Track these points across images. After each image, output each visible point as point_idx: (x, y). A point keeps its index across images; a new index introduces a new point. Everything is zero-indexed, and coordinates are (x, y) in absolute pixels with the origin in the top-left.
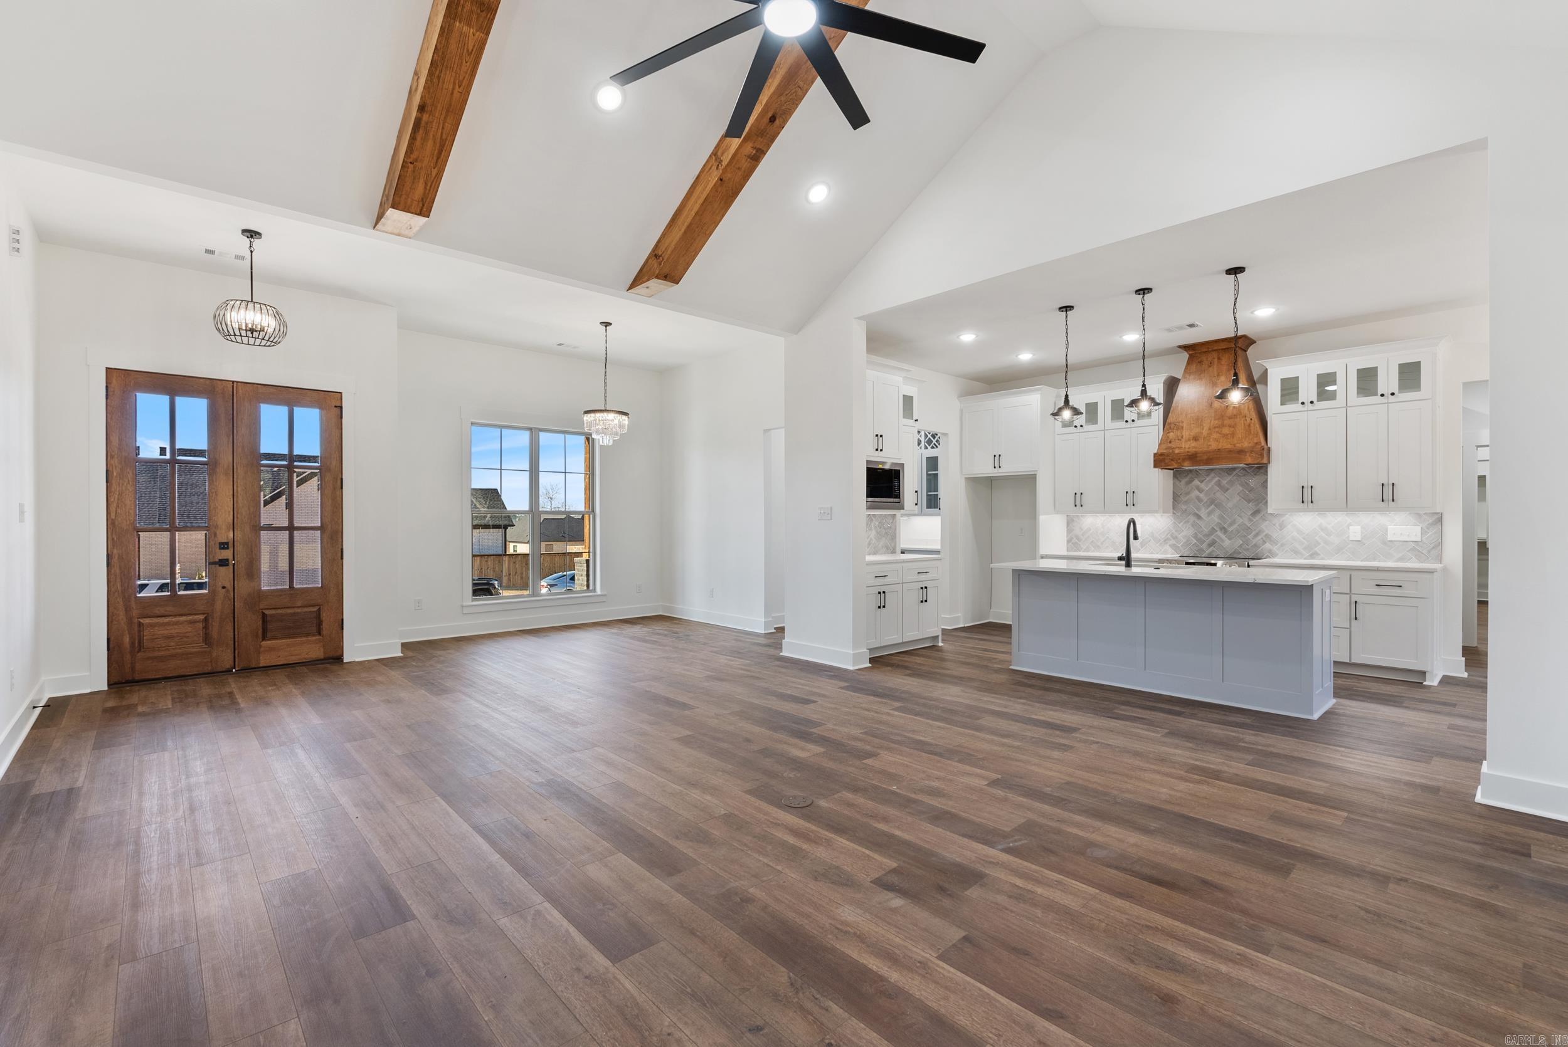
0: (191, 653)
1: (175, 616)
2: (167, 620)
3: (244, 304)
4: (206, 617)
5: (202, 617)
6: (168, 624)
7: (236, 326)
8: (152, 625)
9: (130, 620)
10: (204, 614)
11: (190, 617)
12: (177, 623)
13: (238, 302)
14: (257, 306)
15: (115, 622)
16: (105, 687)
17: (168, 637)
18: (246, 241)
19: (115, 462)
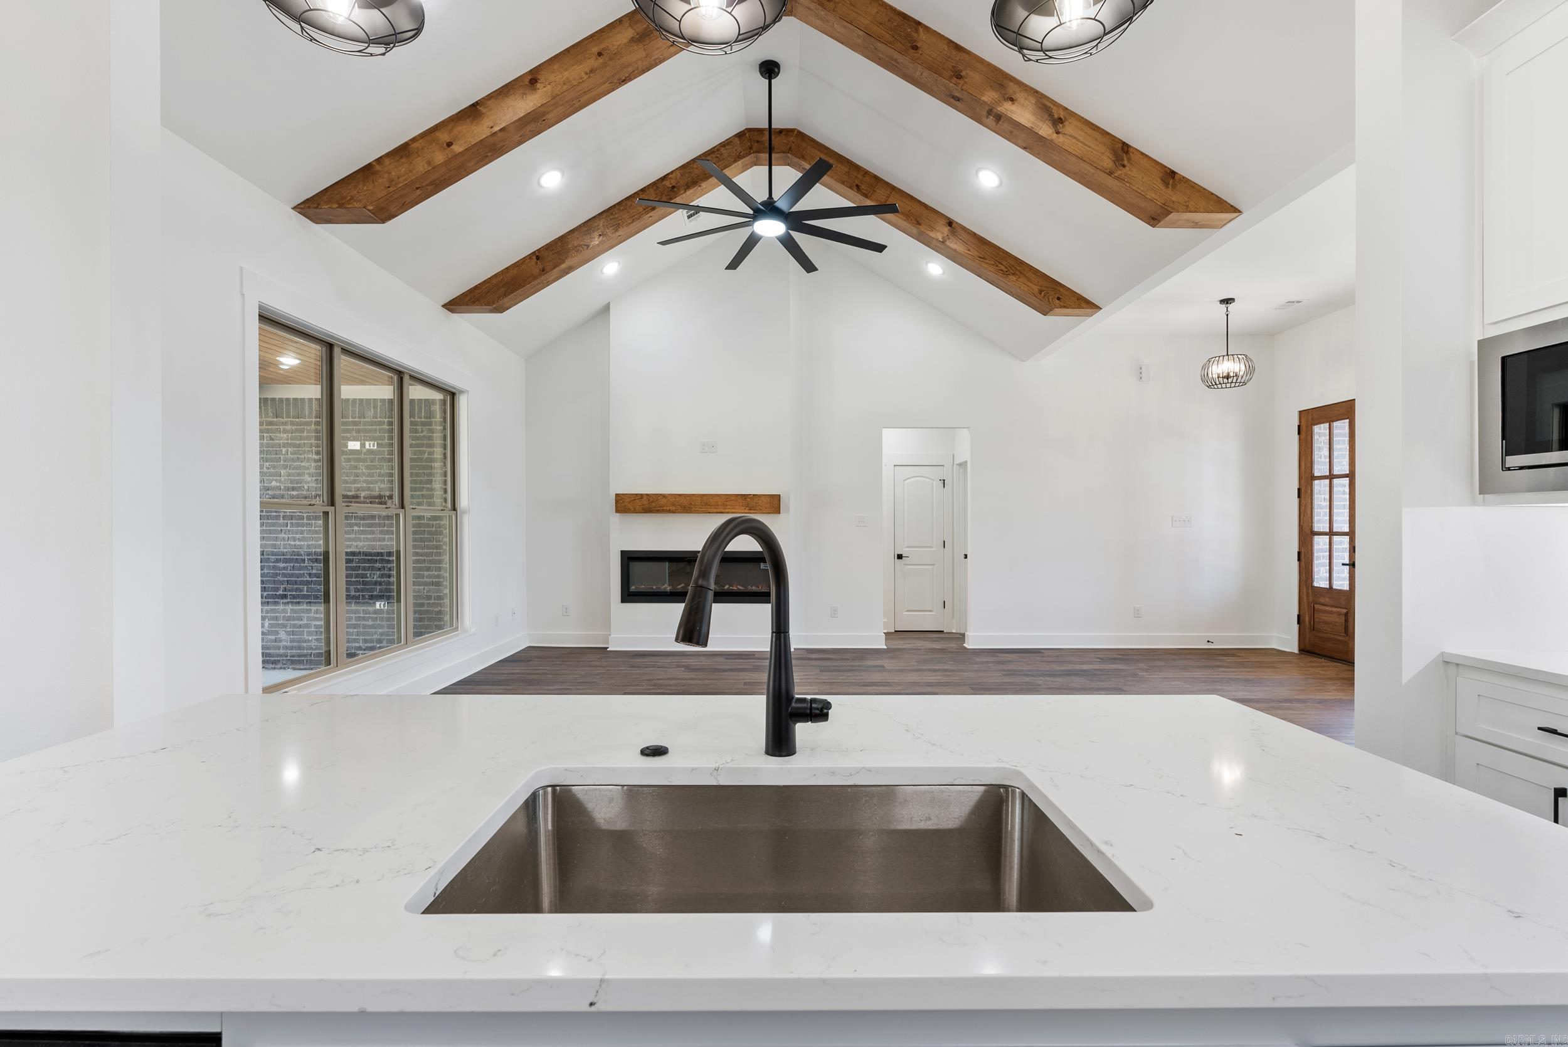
0: (1338, 640)
1: (1332, 606)
2: (1327, 608)
3: (1221, 358)
4: (1347, 612)
5: (1345, 611)
6: (1326, 612)
7: (1215, 376)
8: (1319, 611)
9: (1308, 602)
10: (1347, 609)
11: (1339, 610)
12: (1331, 613)
13: (1217, 358)
14: (1230, 357)
15: (1302, 604)
16: (1296, 651)
17: (1327, 623)
18: (1224, 306)
19: (1303, 481)
